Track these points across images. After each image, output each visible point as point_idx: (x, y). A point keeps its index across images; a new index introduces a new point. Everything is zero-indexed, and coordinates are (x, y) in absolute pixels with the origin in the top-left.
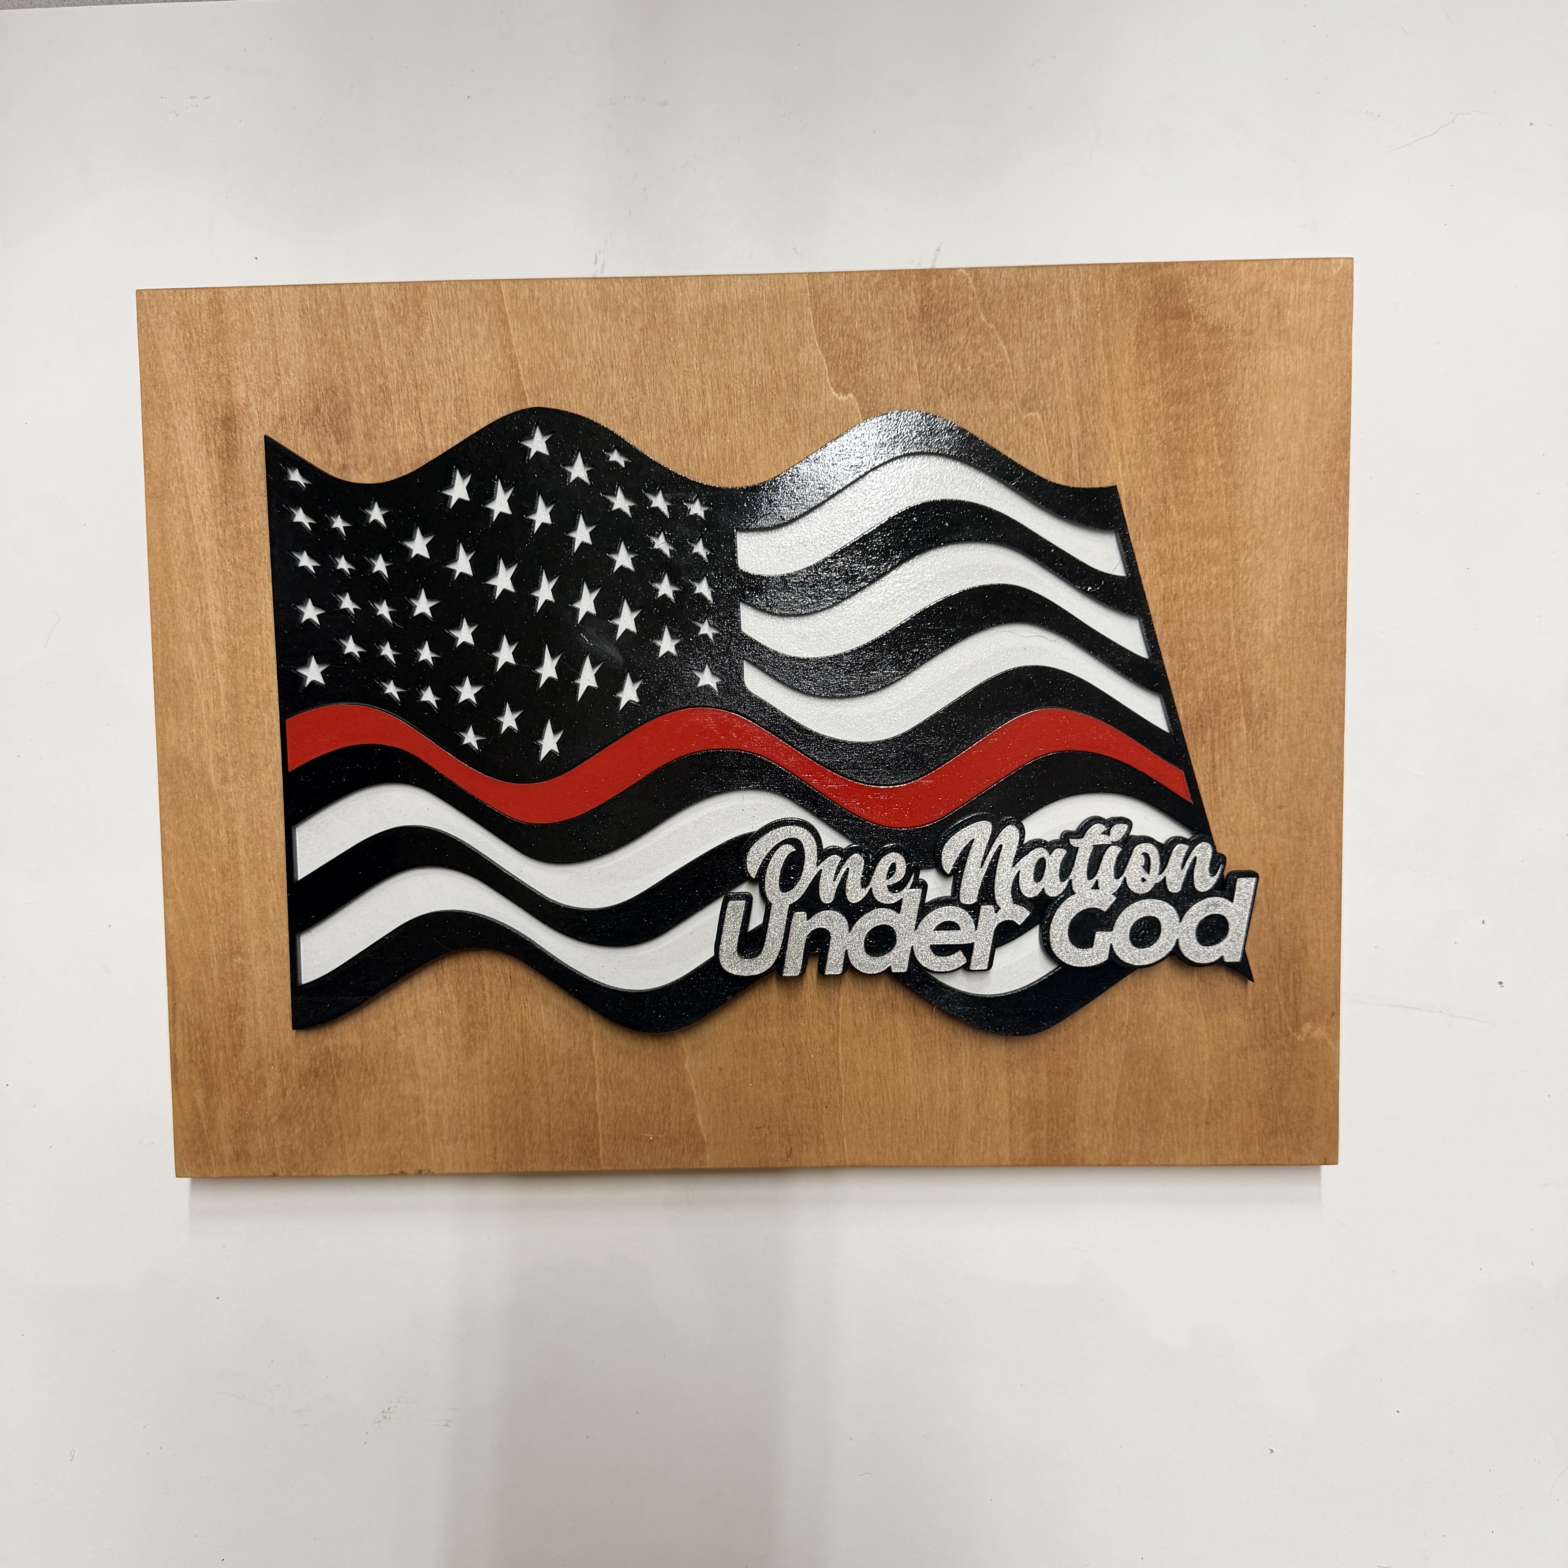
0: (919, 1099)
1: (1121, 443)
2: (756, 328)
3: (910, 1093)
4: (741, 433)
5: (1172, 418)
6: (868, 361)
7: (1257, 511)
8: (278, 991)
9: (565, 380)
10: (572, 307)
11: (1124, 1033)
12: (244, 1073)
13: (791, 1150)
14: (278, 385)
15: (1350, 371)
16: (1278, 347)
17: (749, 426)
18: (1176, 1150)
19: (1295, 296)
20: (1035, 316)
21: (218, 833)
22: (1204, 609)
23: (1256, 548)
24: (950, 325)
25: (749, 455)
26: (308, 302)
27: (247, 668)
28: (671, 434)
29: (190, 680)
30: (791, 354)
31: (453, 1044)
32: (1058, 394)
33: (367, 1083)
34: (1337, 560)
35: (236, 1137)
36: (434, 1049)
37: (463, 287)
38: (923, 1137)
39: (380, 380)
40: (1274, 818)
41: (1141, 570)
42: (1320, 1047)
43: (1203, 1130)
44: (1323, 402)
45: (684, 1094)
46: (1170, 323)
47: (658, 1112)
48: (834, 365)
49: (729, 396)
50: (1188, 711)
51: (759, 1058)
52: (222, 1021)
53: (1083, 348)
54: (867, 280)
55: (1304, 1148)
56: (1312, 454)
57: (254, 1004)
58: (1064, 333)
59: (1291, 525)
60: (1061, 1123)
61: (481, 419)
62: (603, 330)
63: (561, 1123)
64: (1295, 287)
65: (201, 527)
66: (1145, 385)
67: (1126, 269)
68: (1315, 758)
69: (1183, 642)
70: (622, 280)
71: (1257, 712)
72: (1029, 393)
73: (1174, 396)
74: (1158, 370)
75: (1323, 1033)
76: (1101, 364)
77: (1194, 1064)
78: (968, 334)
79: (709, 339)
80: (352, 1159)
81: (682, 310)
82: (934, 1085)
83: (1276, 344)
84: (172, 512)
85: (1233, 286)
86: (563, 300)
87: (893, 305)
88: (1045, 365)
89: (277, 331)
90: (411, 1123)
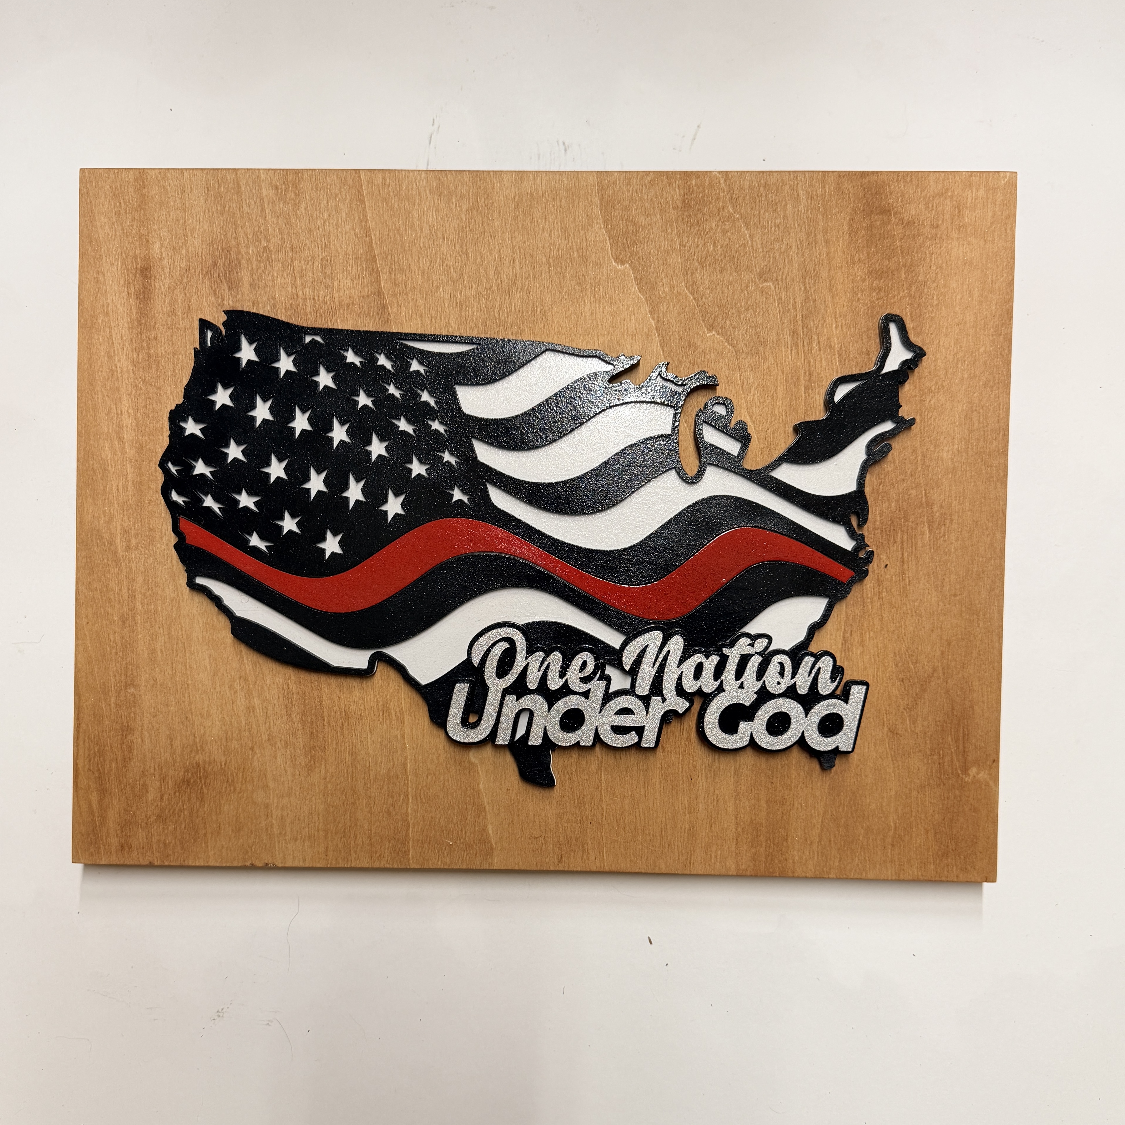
0: (664, 819)
1: (835, 308)
2: (555, 212)
3: (657, 814)
4: (542, 292)
5: (875, 290)
6: (641, 240)
7: (939, 362)
8: (161, 716)
9: (407, 248)
10: (414, 192)
12: (131, 781)
13: (561, 857)
14: (185, 244)
15: (1013, 258)
16: (958, 238)
17: (548, 287)
18: (868, 866)
19: (972, 200)
20: (771, 210)
21: (120, 590)
23: (938, 392)
24: (705, 214)
25: (547, 308)
26: (211, 182)
28: (487, 291)
29: (105, 470)
30: (582, 233)
31: (298, 763)
32: (787, 269)
33: (227, 792)
34: (1002, 404)
35: (122, 832)
36: (282, 766)
37: (331, 174)
38: (666, 849)
39: (264, 243)
40: (949, 604)
42: (983, 787)
43: (889, 851)
44: (992, 281)
45: (478, 809)
46: (875, 217)
47: (457, 823)
48: (615, 242)
49: (534, 263)
52: (116, 739)
53: (808, 234)
54: (642, 178)
55: (969, 867)
56: (983, 321)
57: (142, 726)
58: (793, 222)
59: (966, 376)
60: (776, 841)
62: (437, 210)
63: (380, 829)
64: (972, 192)
65: (120, 351)
66: (855, 265)
67: (841, 175)
68: (982, 557)
70: (454, 173)
71: (938, 520)
72: (765, 267)
73: (876, 273)
74: (865, 252)
75: (986, 776)
76: (821, 247)
77: (883, 798)
78: (719, 220)
79: (519, 219)
80: (213, 853)
81: (499, 197)
82: (676, 808)
83: (956, 236)
84: (98, 339)
85: (924, 191)
86: (408, 186)
87: (661, 198)
88: (778, 247)
89: (187, 203)
90: (261, 825)
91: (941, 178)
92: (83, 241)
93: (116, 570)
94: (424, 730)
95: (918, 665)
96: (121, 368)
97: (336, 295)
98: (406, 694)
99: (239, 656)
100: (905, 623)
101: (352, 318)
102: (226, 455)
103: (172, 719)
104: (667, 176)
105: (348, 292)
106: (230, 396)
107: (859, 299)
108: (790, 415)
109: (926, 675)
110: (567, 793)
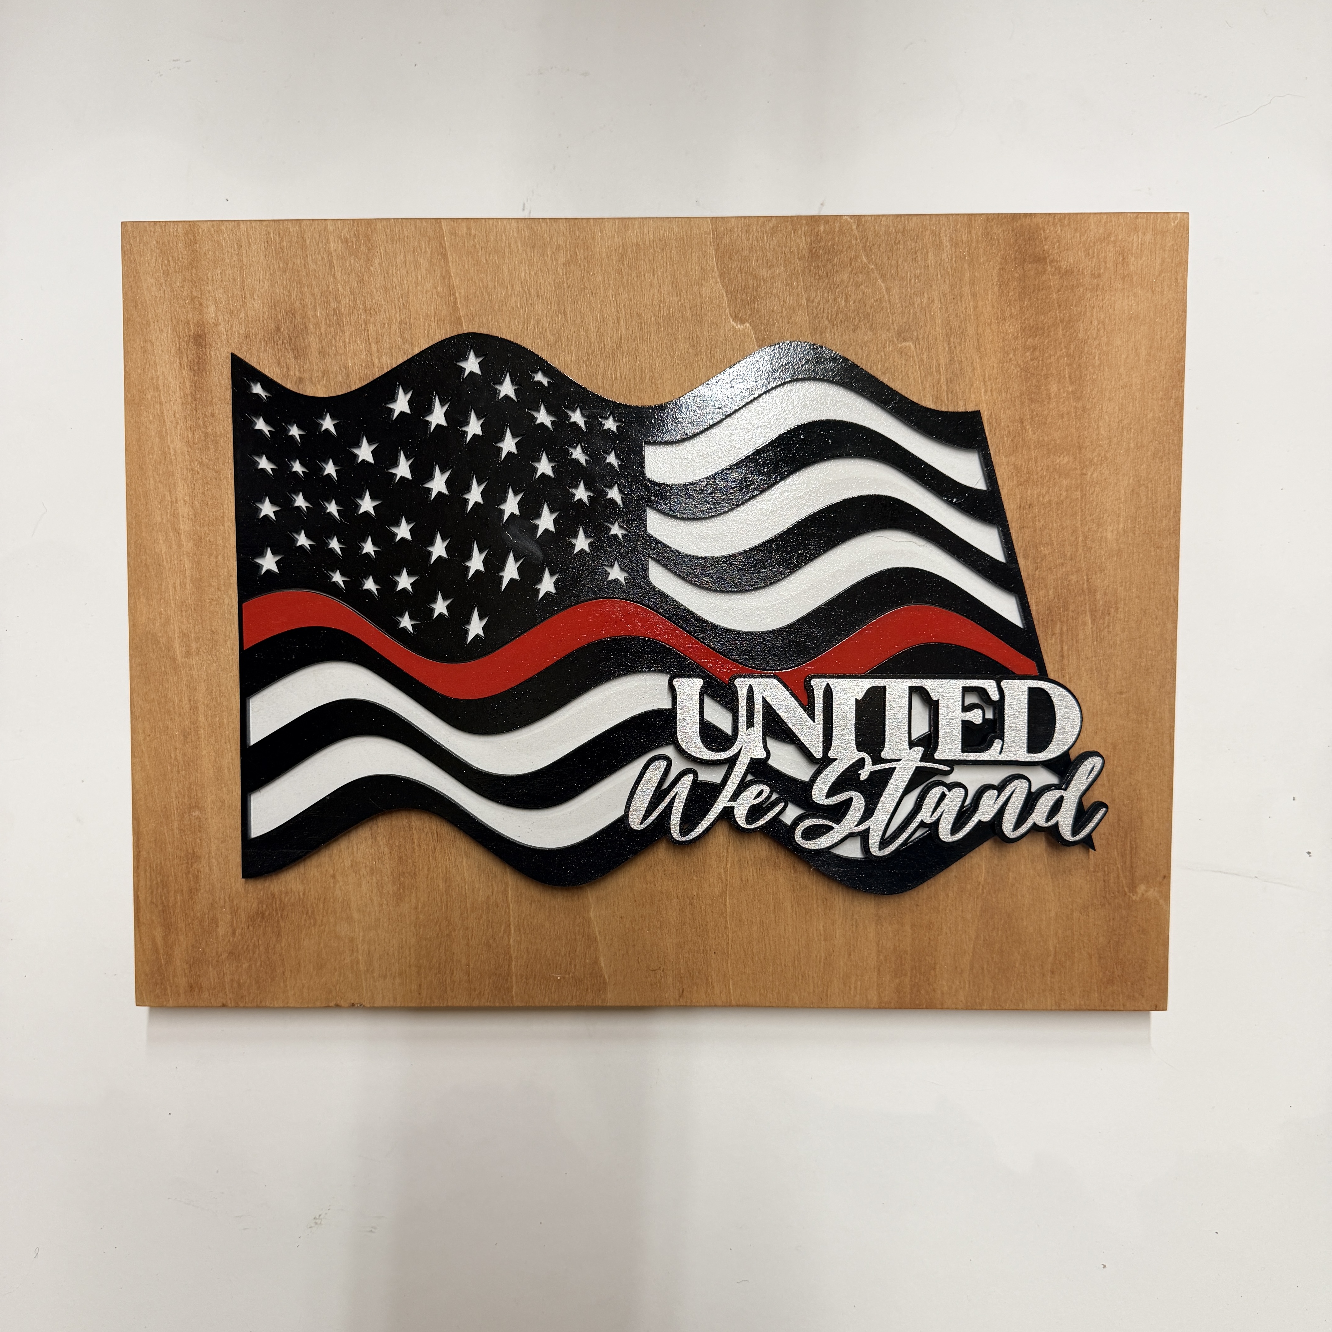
0: (797, 948)
1: (984, 371)
2: (665, 265)
3: (789, 942)
4: (650, 356)
5: (1029, 350)
6: (763, 295)
7: (1102, 431)
8: (230, 841)
9: (496, 307)
11: (980, 891)
12: (199, 914)
13: (683, 992)
14: (244, 307)
15: (1185, 311)
16: (1123, 289)
17: (658, 350)
18: (1025, 996)
19: (1138, 245)
20: (910, 259)
21: (181, 701)
22: (1055, 517)
23: (1101, 464)
24: (836, 265)
25: (656, 375)
26: (272, 235)
27: (210, 555)
28: (588, 356)
29: (160, 565)
30: (695, 288)
31: (385, 891)
32: (929, 327)
33: (307, 925)
34: (1172, 477)
35: (191, 971)
36: (368, 895)
37: (408, 224)
38: (800, 981)
39: (334, 305)
40: (1115, 703)
41: (1000, 482)
42: (1153, 907)
43: (1049, 979)
44: (1161, 338)
45: (588, 939)
46: (1028, 266)
47: (565, 955)
48: (733, 298)
49: (641, 323)
50: (1040, 606)
51: (655, 908)
52: (180, 868)
53: (952, 286)
54: (763, 225)
55: (1137, 995)
56: (1151, 383)
57: (209, 854)
58: (935, 273)
59: (1132, 445)
60: (923, 970)
61: (422, 340)
62: (531, 263)
63: (479, 963)
64: (1138, 236)
65: (173, 430)
66: (1005, 320)
67: (990, 218)
68: (1151, 650)
69: (1036, 546)
70: (548, 221)
71: (1101, 609)
72: (904, 325)
73: (1030, 330)
74: (1017, 307)
75: (1156, 894)
76: (967, 301)
77: (1041, 920)
78: (851, 273)
79: (624, 274)
80: (293, 992)
81: (601, 247)
82: (811, 935)
83: (1120, 287)
84: (148, 417)
85: (1084, 235)
86: (496, 237)
87: (785, 247)
88: (919, 301)
89: (245, 260)
90: (346, 961)
91: (1103, 222)
92: (127, 304)
93: (175, 678)
96: (175, 450)
104: (792, 222)
107: (1010, 359)
110: (688, 920)
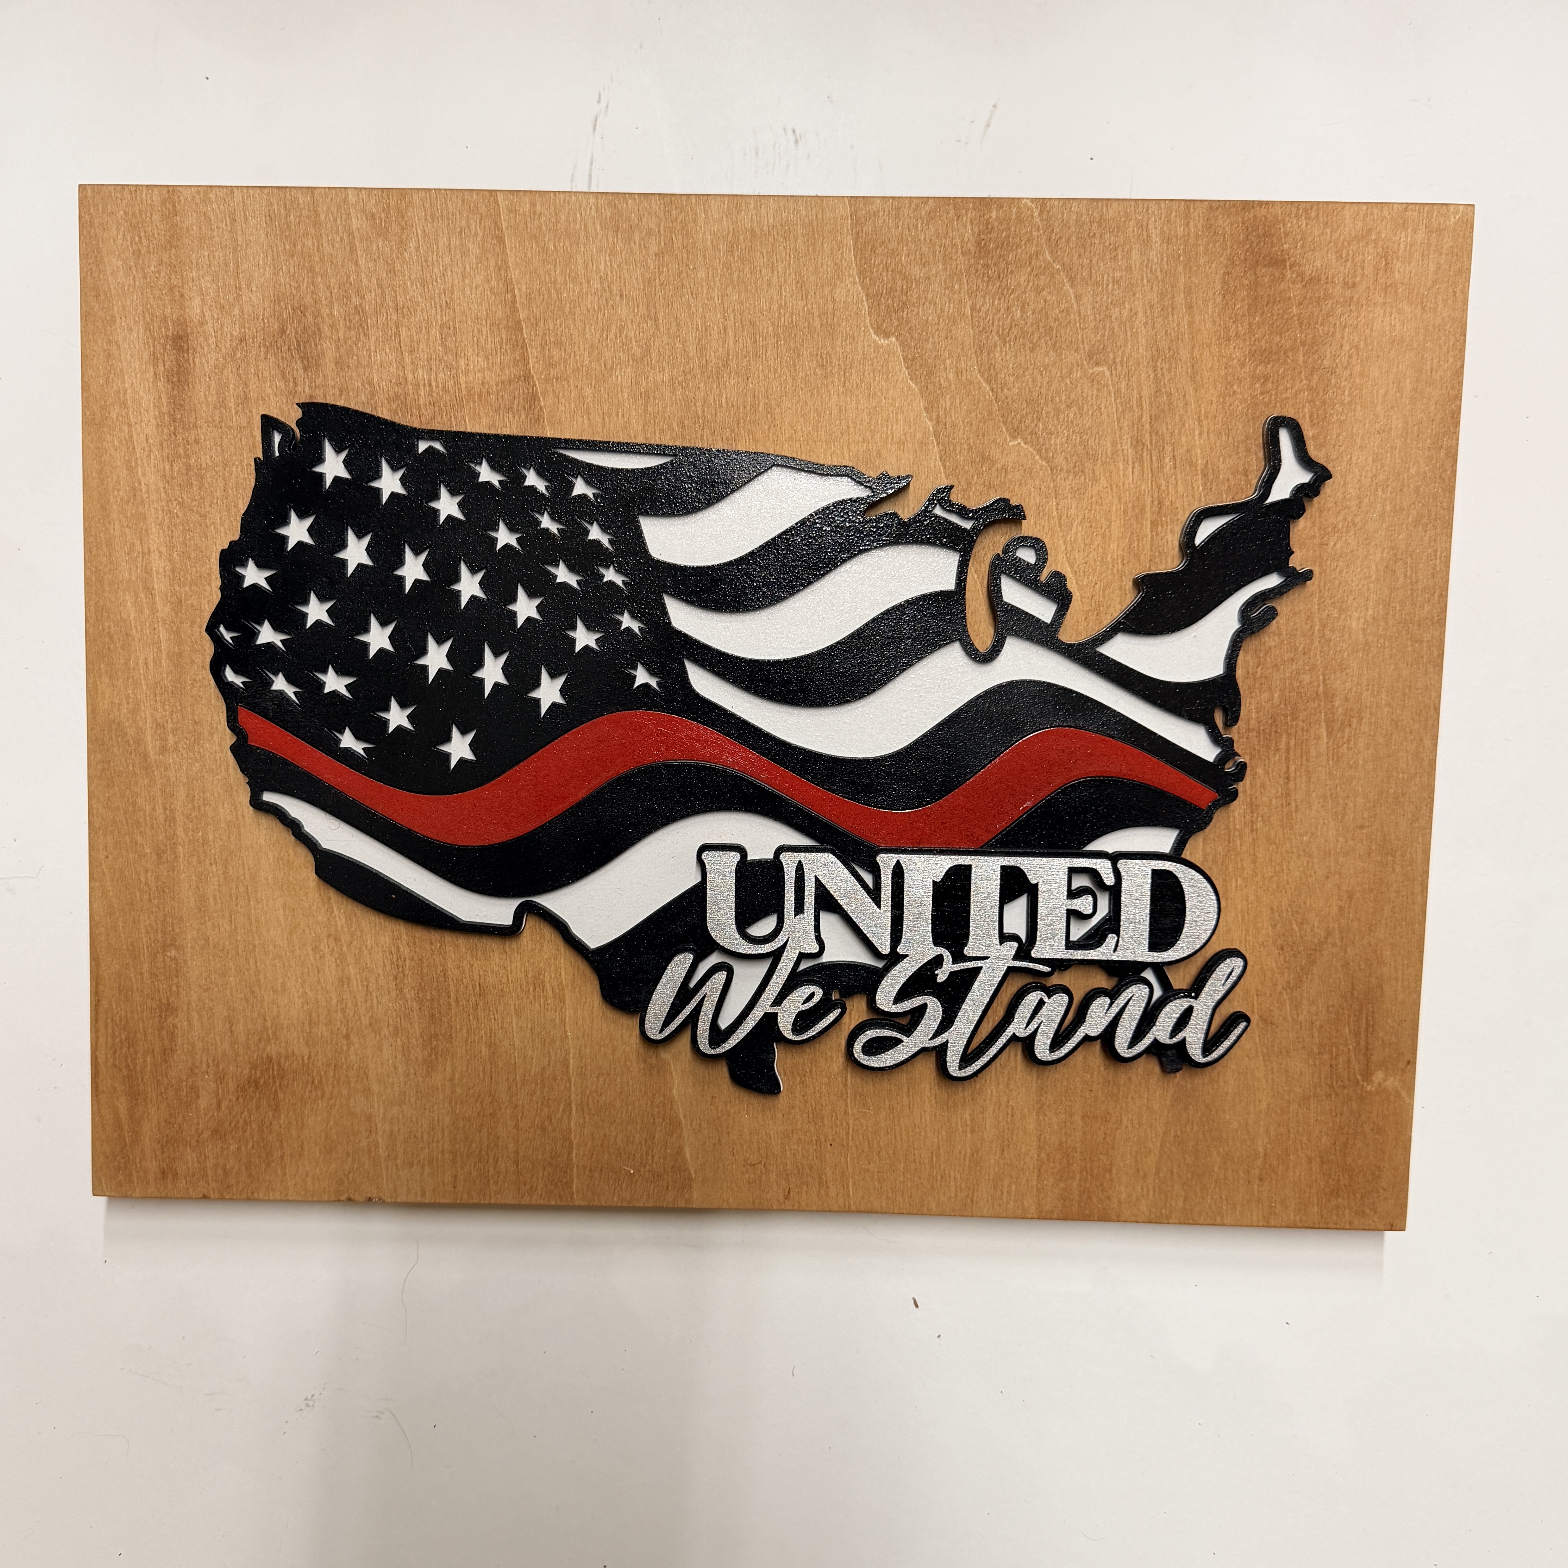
0: (936, 1140)
1: (1199, 406)
2: (788, 258)
3: (926, 1134)
4: (766, 377)
5: (1259, 380)
6: (915, 301)
9: (567, 309)
10: (578, 226)
12: (174, 1081)
13: (789, 1192)
14: (238, 301)
16: (1384, 304)
17: (776, 370)
18: (1225, 1208)
19: (1406, 246)
20: (1107, 257)
21: (154, 809)
23: (1347, 532)
24: (1010, 263)
25: (773, 403)
26: (276, 207)
28: (685, 375)
29: (127, 635)
30: (827, 290)
31: (412, 1057)
32: (1129, 347)
33: (313, 1097)
34: (1439, 549)
35: (163, 1152)
36: (391, 1062)
37: (454, 196)
38: (939, 1182)
39: (355, 301)
40: (1353, 839)
42: (1392, 1099)
43: (1256, 1187)
44: (1432, 369)
45: (670, 1124)
46: (1261, 271)
47: (641, 1143)
48: (875, 303)
49: (754, 334)
50: (1262, 714)
52: (151, 1022)
53: (1162, 295)
55: (1367, 1211)
56: (1416, 427)
57: (188, 1004)
58: (1140, 277)
59: (1388, 508)
60: (1095, 1172)
61: (470, 350)
62: (613, 253)
63: (531, 1151)
64: (1407, 234)
65: (145, 460)
66: (1229, 341)
67: (1214, 206)
68: (1403, 773)
70: (636, 197)
71: (1340, 718)
72: (1097, 344)
73: (1262, 355)
74: (1246, 324)
75: (1396, 1084)
76: (1181, 315)
77: (1249, 1113)
78: (1030, 274)
79: (734, 269)
80: (293, 1182)
81: (704, 233)
82: (954, 1125)
83: (1381, 300)
84: (113, 441)
85: (1336, 232)
86: (568, 216)
87: (945, 238)
88: (1117, 314)
89: (240, 239)
90: (361, 1145)
91: (1361, 213)
92: (85, 294)
93: (146, 781)
94: (592, 1012)
95: (1305, 926)
96: (147, 486)
97: (463, 379)
98: (566, 959)
99: (326, 906)
100: (1288, 866)
101: (487, 415)
102: (305, 616)
103: (231, 994)
104: (955, 205)
105: (480, 375)
106: (308, 530)
107: (1234, 392)
108: (1128, 563)
109: (1316, 941)
110: (798, 1102)
